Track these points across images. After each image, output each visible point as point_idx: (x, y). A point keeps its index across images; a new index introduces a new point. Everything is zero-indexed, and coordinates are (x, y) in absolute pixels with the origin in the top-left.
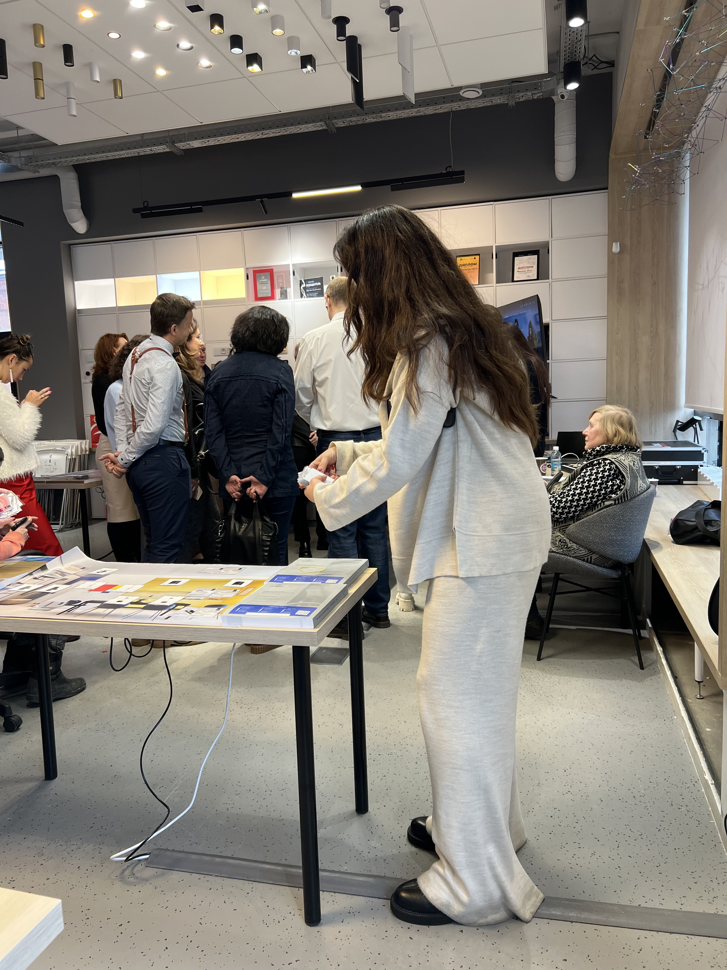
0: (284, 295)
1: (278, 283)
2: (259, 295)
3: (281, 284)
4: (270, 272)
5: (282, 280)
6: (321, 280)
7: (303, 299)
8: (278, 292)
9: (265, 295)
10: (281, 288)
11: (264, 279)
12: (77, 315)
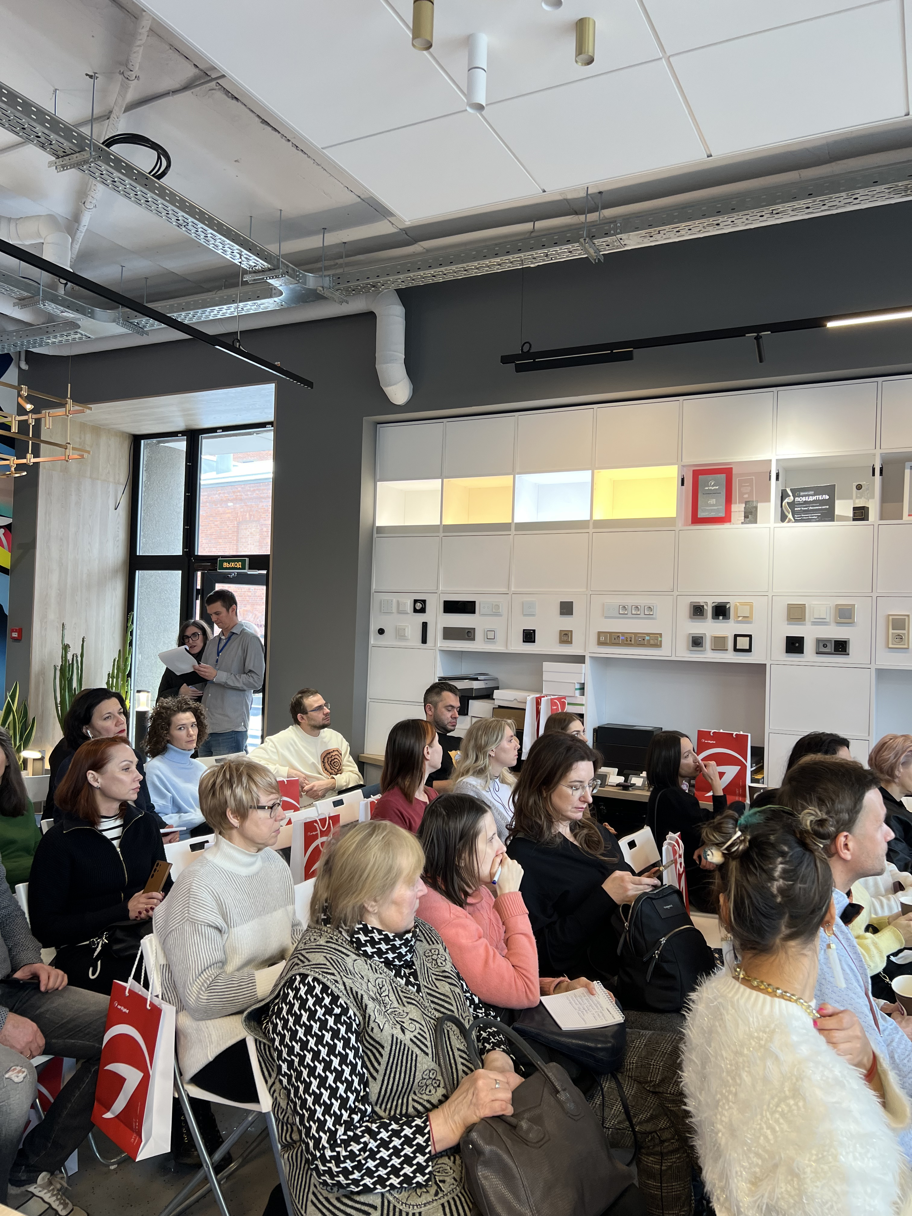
0: (750, 515)
1: (741, 494)
2: (701, 515)
3: (746, 496)
4: (727, 472)
5: (749, 488)
6: (830, 490)
7: (785, 524)
8: (738, 509)
9: (713, 515)
10: (746, 503)
11: (713, 486)
12: (375, 535)
